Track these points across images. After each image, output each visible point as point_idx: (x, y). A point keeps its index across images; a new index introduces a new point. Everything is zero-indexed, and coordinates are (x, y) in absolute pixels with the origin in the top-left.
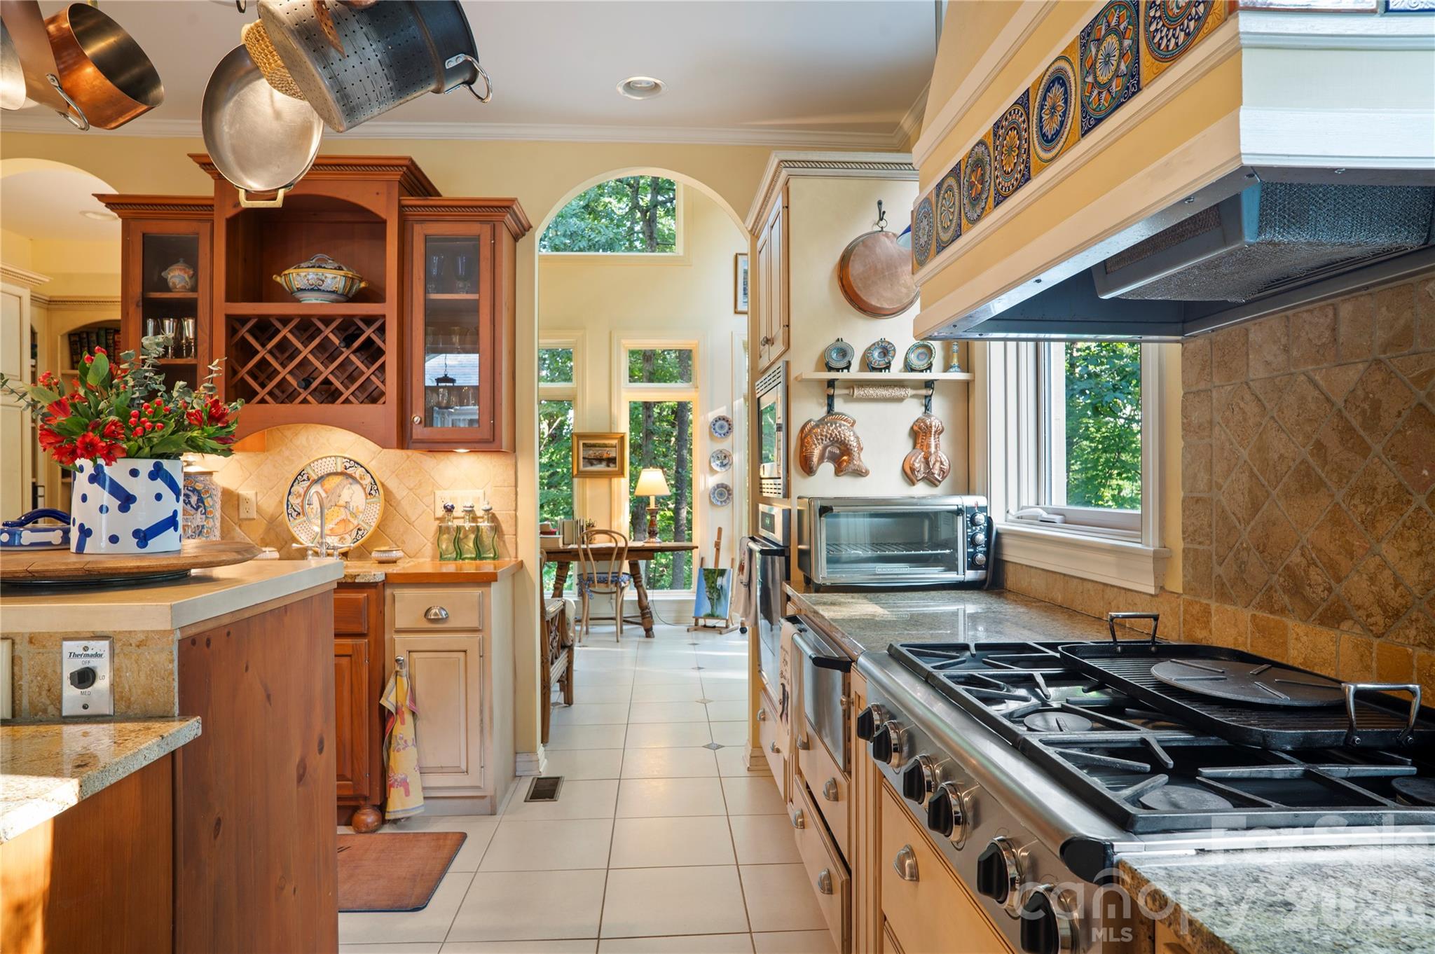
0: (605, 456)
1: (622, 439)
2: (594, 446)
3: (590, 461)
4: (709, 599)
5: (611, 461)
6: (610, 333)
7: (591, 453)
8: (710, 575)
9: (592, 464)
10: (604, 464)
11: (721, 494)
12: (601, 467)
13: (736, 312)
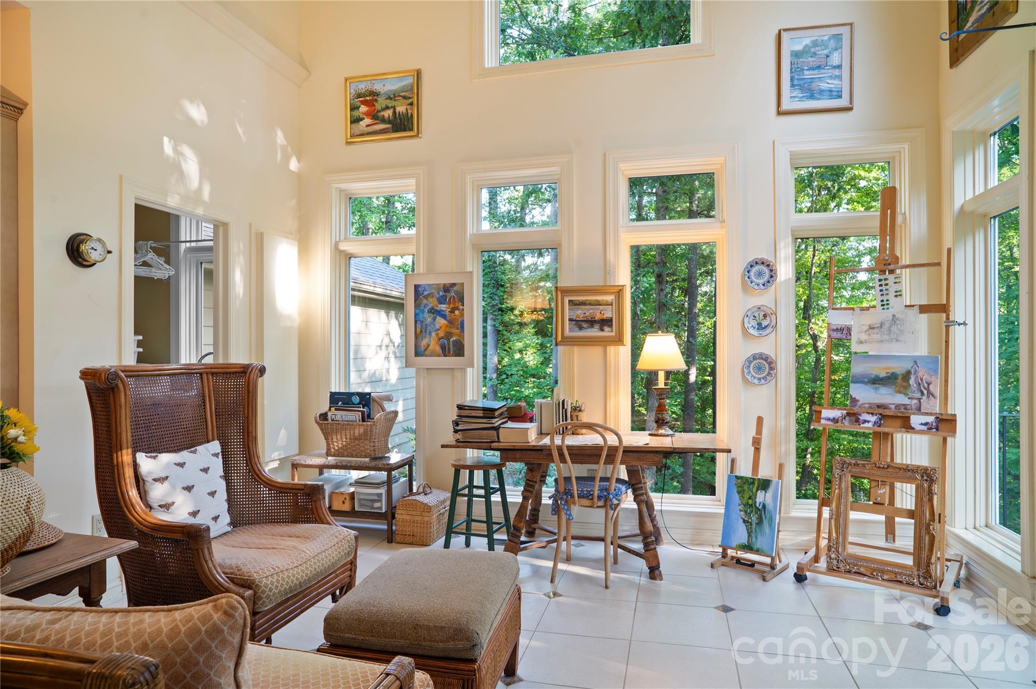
0: (598, 317)
1: (619, 292)
2: (583, 303)
3: (578, 323)
4: (744, 521)
5: (606, 323)
6: (605, 154)
7: (580, 313)
8: (746, 487)
9: (581, 328)
10: (597, 326)
11: (759, 369)
12: (594, 332)
13: (779, 113)
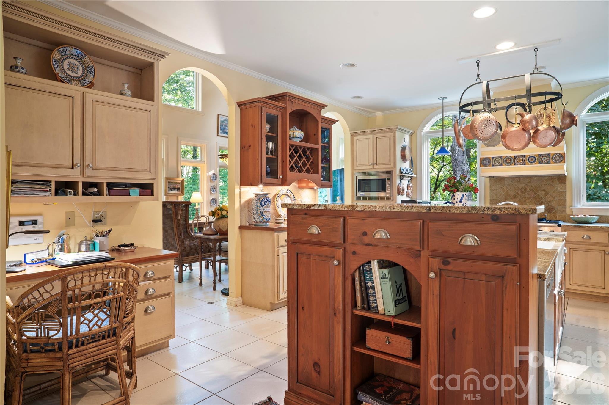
0: (176, 187)
1: (183, 180)
2: (172, 183)
6: (177, 138)
7: (171, 186)
9: (172, 190)
10: (176, 190)
11: (213, 202)
13: (218, 136)
